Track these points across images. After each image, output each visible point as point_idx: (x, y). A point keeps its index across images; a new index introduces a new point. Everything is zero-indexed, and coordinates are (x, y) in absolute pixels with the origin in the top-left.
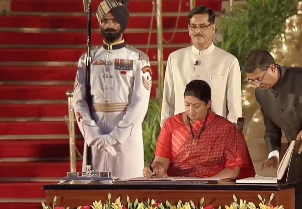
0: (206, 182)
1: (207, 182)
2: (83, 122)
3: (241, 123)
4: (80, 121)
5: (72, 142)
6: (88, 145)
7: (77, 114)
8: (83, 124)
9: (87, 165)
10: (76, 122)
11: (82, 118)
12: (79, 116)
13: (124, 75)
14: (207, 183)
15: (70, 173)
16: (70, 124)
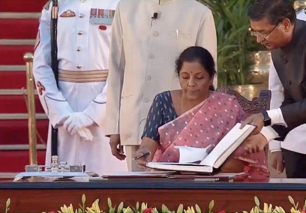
0: (216, 179)
1: (218, 179)
2: (46, 95)
3: (265, 98)
4: (41, 94)
5: (32, 124)
6: (54, 127)
7: (37, 84)
8: (45, 97)
9: (52, 156)
10: (38, 95)
11: (44, 90)
12: (40, 87)
13: (103, 31)
14: (218, 181)
15: (29, 167)
16: (29, 100)
